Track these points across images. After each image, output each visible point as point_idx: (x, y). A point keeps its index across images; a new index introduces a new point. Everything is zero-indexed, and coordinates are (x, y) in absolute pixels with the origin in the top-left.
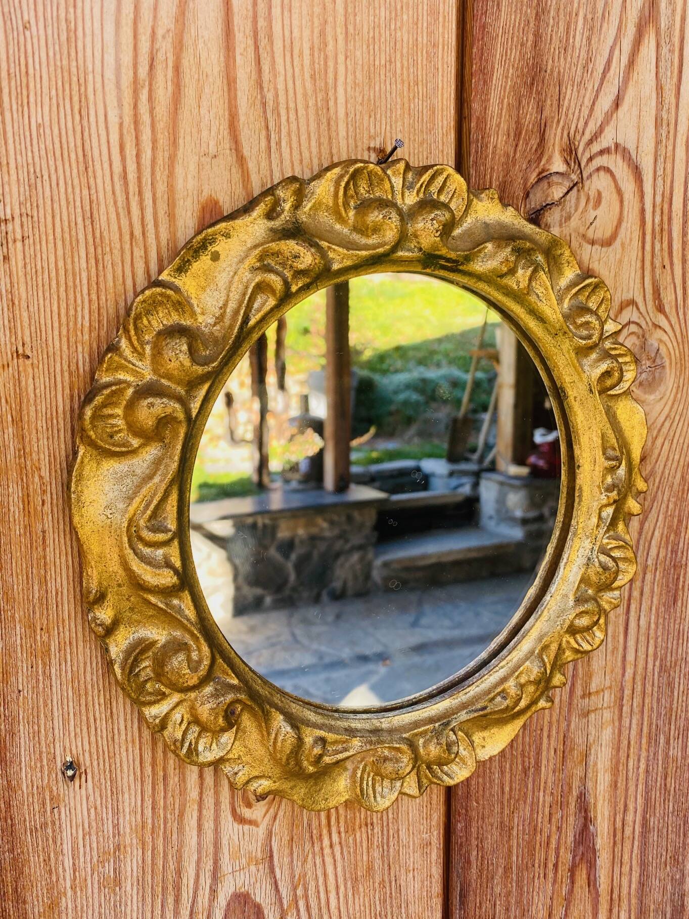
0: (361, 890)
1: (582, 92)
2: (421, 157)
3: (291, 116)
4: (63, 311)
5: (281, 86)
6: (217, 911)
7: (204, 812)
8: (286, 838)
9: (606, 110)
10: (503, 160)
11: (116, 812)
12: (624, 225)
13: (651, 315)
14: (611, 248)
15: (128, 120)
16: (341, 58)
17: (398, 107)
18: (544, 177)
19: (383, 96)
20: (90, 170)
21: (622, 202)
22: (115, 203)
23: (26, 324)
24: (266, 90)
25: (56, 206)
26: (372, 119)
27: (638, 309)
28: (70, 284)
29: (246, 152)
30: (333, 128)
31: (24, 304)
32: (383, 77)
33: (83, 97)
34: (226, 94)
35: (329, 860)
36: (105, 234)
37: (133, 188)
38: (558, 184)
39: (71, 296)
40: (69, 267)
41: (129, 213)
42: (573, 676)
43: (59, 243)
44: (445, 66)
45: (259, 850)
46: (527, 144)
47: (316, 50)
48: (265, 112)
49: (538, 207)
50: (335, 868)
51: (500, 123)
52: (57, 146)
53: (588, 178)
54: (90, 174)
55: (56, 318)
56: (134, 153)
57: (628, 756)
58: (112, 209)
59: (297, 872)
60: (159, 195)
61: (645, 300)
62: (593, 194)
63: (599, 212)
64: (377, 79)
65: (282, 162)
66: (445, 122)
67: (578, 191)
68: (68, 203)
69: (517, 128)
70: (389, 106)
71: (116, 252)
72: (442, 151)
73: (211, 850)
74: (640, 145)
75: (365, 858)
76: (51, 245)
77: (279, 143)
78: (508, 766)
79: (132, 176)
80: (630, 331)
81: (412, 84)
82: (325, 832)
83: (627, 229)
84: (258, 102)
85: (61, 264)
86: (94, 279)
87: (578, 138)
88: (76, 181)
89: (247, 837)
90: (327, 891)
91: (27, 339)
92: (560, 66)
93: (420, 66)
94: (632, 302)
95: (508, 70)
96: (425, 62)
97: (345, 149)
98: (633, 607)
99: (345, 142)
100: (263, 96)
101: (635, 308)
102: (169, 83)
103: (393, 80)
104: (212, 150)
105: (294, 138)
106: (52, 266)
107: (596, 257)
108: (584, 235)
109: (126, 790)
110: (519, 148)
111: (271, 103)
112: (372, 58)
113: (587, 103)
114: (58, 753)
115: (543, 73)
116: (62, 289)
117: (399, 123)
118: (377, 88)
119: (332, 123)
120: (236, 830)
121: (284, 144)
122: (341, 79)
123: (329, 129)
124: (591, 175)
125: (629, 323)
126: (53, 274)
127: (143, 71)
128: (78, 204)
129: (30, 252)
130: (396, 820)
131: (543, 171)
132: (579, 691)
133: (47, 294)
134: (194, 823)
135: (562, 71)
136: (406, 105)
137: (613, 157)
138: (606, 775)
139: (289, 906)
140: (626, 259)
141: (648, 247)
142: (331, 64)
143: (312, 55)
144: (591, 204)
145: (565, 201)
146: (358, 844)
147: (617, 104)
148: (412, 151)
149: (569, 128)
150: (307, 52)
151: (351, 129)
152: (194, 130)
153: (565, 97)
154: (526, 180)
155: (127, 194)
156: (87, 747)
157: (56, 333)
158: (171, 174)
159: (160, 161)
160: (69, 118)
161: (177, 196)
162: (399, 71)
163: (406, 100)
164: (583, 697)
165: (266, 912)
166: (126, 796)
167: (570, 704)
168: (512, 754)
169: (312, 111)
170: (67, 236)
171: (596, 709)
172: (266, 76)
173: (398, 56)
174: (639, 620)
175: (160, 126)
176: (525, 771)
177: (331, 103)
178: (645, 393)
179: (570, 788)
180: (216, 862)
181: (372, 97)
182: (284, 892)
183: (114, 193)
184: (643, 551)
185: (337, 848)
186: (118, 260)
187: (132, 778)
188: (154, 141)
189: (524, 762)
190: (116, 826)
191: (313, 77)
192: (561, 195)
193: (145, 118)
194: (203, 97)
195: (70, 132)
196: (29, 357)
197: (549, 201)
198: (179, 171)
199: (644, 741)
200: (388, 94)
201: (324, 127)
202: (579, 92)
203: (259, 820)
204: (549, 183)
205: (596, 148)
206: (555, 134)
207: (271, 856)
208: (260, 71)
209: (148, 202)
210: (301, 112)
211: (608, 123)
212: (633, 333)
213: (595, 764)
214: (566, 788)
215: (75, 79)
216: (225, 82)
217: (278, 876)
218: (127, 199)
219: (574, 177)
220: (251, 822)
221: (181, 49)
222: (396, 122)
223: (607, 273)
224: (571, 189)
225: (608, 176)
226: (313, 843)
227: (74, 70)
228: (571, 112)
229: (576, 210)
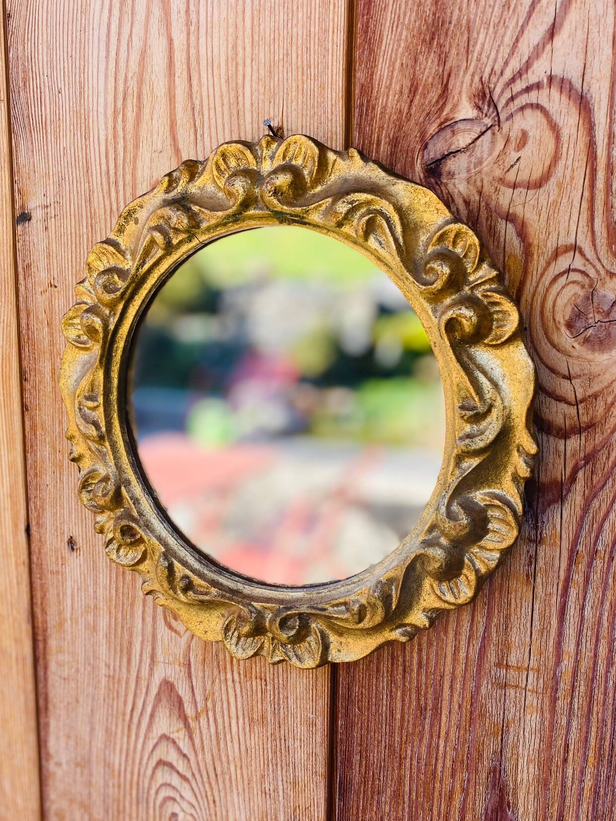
0: (256, 731)
1: (501, 31)
2: (312, 128)
3: (211, 113)
4: (74, 259)
5: (205, 94)
6: (154, 685)
7: (147, 609)
8: (200, 657)
9: (536, 43)
10: (394, 117)
11: (95, 583)
12: (561, 164)
13: (605, 262)
14: (542, 190)
15: (110, 136)
16: (248, 61)
17: (294, 90)
18: (448, 126)
19: (281, 83)
20: (90, 171)
21: (558, 138)
22: (102, 190)
23: (55, 267)
24: (194, 98)
25: (72, 195)
26: (272, 104)
27: (582, 254)
28: (78, 242)
29: (181, 146)
30: (241, 117)
31: (54, 255)
32: (281, 68)
33: (87, 127)
34: (168, 107)
35: (231, 691)
36: (97, 210)
37: (112, 179)
38: (464, 131)
39: (78, 250)
40: (78, 232)
41: (110, 195)
42: (484, 638)
43: (73, 218)
44: (335, 46)
45: (181, 656)
46: (425, 98)
47: (230, 60)
48: (194, 115)
49: (439, 157)
50: (236, 701)
51: (391, 84)
52: (73, 160)
53: (507, 119)
54: (90, 174)
55: (70, 264)
56: (113, 157)
57: (565, 760)
58: (101, 195)
59: (208, 687)
60: (127, 182)
61: (594, 245)
62: (515, 134)
63: (525, 153)
64: (276, 70)
65: (204, 149)
66: (334, 95)
67: (494, 134)
68: (78, 193)
69: (412, 85)
70: (285, 91)
71: (103, 221)
72: (332, 120)
73: (150, 639)
74: (588, 71)
75: (260, 706)
76: (69, 219)
77: (203, 135)
78: (399, 694)
79: (112, 172)
80: (570, 279)
81: (305, 68)
82: (228, 667)
83: (566, 167)
84: (189, 109)
85: (73, 230)
86: (90, 239)
87: (494, 79)
88: (82, 179)
89: (173, 641)
90: (230, 717)
91: (56, 276)
92: (469, 12)
93: (312, 52)
94: (575, 248)
95: (401, 34)
96: (316, 47)
97: (250, 131)
98: (573, 592)
99: (250, 126)
100: (193, 104)
101: (577, 254)
102: (135, 107)
103: (289, 70)
104: (160, 147)
105: (213, 130)
106: (69, 232)
107: (519, 200)
108: (501, 179)
109: (101, 571)
110: (416, 102)
111: (198, 107)
112: (272, 56)
113: (508, 40)
114: (66, 531)
115: (447, 25)
116: (74, 246)
117: (294, 104)
118: (276, 78)
119: (241, 113)
120: (166, 632)
121: (206, 135)
122: (248, 78)
123: (238, 119)
124: (511, 116)
125: (568, 271)
126: (69, 237)
127: (120, 104)
128: (83, 193)
129: (58, 224)
130: (285, 687)
131: (446, 120)
132: (492, 656)
133: (66, 249)
134: (140, 613)
135: (472, 17)
136: (300, 87)
137: (545, 92)
138: (531, 766)
139: (202, 711)
140: (564, 200)
141: (600, 184)
142: (240, 68)
143: (227, 65)
144: (513, 145)
145: (474, 147)
146: (254, 692)
147: (552, 32)
148: (304, 125)
149: (482, 72)
150: (223, 64)
151: (255, 115)
152: (149, 136)
153: (476, 43)
154: (423, 133)
155: (109, 184)
156: (81, 534)
157: (70, 272)
158: (134, 168)
159: (128, 160)
160: (79, 141)
161: (137, 182)
162: (294, 61)
163: (300, 82)
164: (499, 665)
165: (186, 705)
166: (101, 575)
167: (480, 666)
168: (405, 686)
169: (226, 108)
170: (77, 213)
171: (517, 686)
172: (195, 88)
173: (294, 48)
174: (583, 609)
175: (129, 136)
176: (422, 710)
177: (240, 98)
178: (593, 350)
179: (481, 756)
180: (153, 649)
181: (272, 86)
182: (198, 698)
183: (102, 184)
184: (590, 532)
185: (238, 685)
186: (103, 227)
187: (104, 564)
188: (125, 148)
189: (418, 700)
190: (95, 592)
191: (227, 81)
192: (470, 141)
193: (121, 133)
194: (154, 112)
195: (80, 150)
196: (56, 287)
197: (453, 148)
198: (139, 165)
199: (591, 754)
200: (285, 80)
201: (235, 118)
202: (496, 33)
203: (182, 633)
204: (453, 132)
205: (519, 86)
206: (462, 82)
207: (189, 665)
208: (191, 86)
209: (121, 188)
210: (219, 109)
211: (538, 56)
212: (574, 282)
213: (515, 746)
214: (475, 754)
215: (83, 116)
216: (168, 98)
217: (194, 683)
218: (109, 187)
219: (488, 121)
220: (176, 631)
221: (142, 83)
222: (292, 102)
223: (536, 218)
224: (483, 133)
225: (538, 113)
226: (220, 672)
227: (82, 111)
228: (484, 55)
229: (490, 154)
